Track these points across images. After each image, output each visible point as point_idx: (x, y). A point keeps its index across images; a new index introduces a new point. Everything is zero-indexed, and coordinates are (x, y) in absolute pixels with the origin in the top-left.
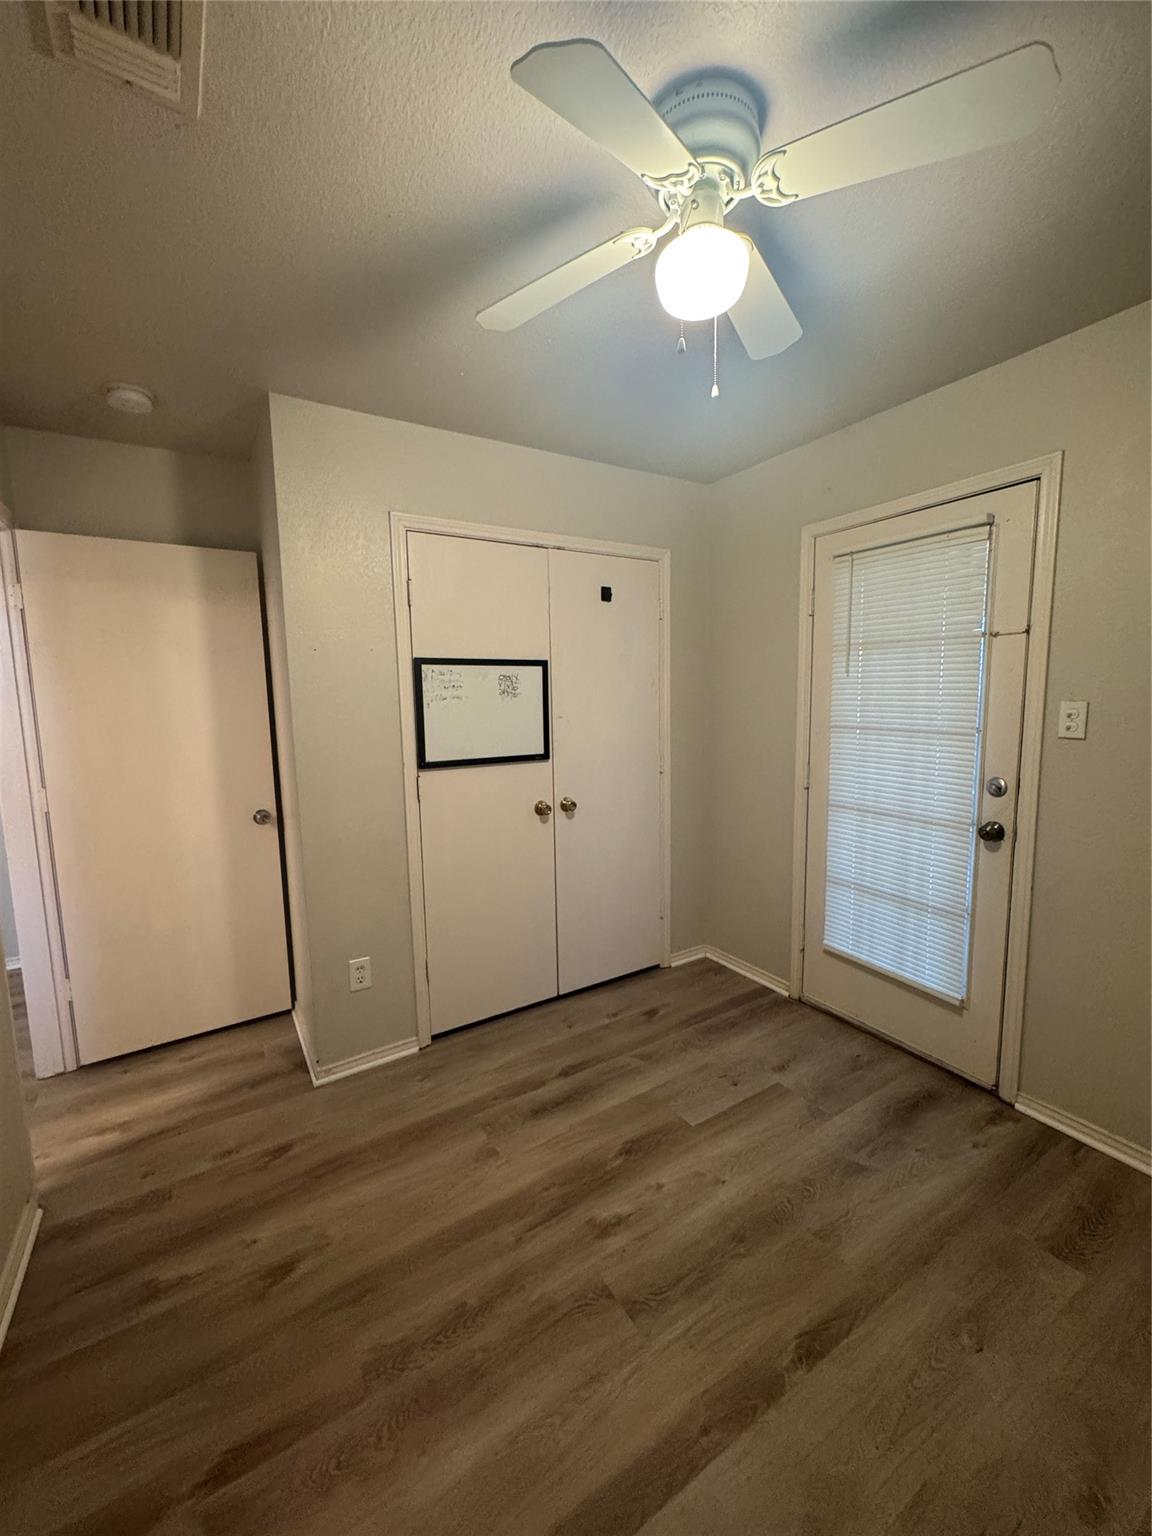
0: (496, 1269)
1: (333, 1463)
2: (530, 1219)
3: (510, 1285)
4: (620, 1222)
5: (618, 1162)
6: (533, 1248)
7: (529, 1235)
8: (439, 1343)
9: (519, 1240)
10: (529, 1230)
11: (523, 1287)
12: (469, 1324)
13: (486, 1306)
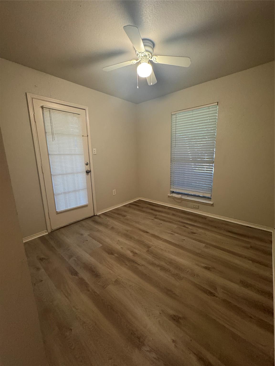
0: (150, 267)
1: (195, 276)
2: (136, 265)
3: (153, 264)
4: (132, 252)
5: (115, 255)
6: (143, 263)
7: (140, 264)
8: (169, 270)
9: (143, 265)
10: (139, 265)
11: (153, 262)
12: (163, 267)
13: (158, 266)
